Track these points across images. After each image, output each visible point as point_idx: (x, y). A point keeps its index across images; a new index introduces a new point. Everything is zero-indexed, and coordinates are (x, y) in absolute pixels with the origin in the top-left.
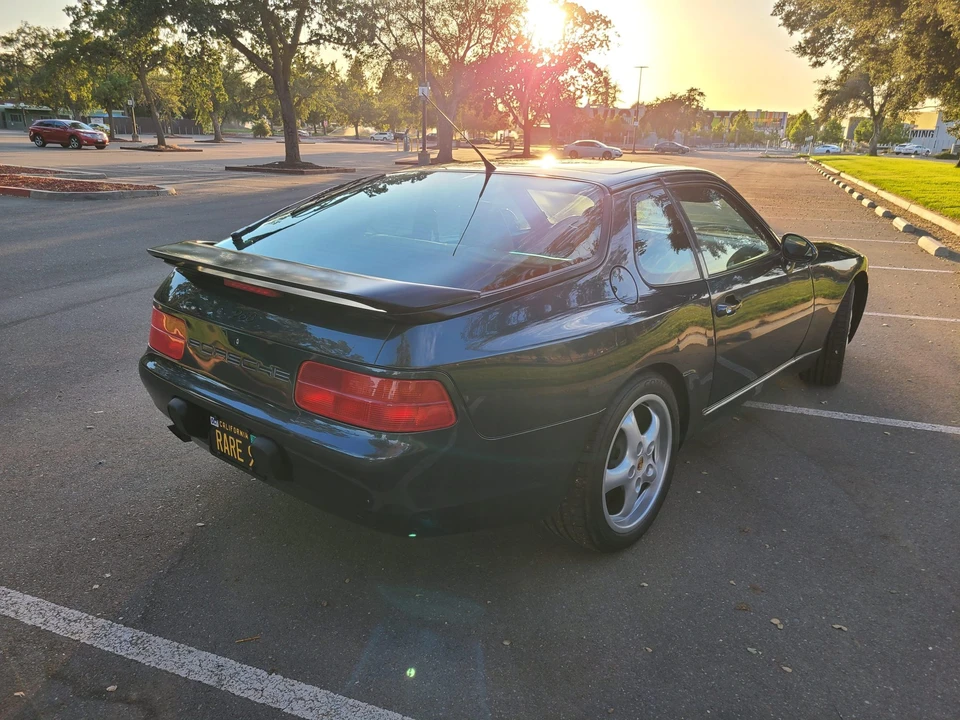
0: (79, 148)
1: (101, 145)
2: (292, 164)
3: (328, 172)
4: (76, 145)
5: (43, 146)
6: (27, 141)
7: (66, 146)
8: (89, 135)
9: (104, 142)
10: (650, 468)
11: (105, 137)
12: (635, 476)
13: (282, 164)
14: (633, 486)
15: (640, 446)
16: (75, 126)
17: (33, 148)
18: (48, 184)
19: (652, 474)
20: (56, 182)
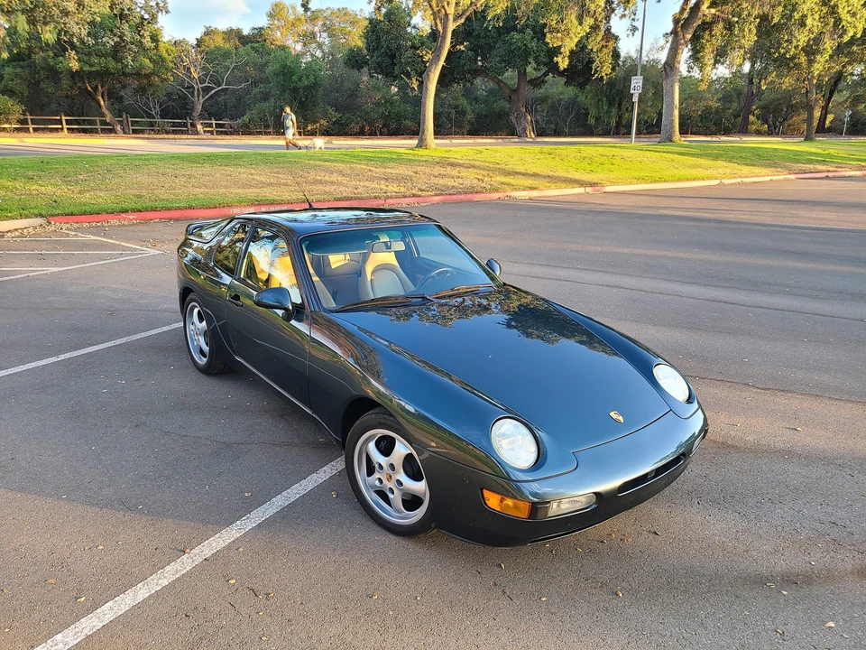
10: (199, 341)
12: (194, 336)
14: (194, 339)
15: (195, 325)
19: (200, 344)
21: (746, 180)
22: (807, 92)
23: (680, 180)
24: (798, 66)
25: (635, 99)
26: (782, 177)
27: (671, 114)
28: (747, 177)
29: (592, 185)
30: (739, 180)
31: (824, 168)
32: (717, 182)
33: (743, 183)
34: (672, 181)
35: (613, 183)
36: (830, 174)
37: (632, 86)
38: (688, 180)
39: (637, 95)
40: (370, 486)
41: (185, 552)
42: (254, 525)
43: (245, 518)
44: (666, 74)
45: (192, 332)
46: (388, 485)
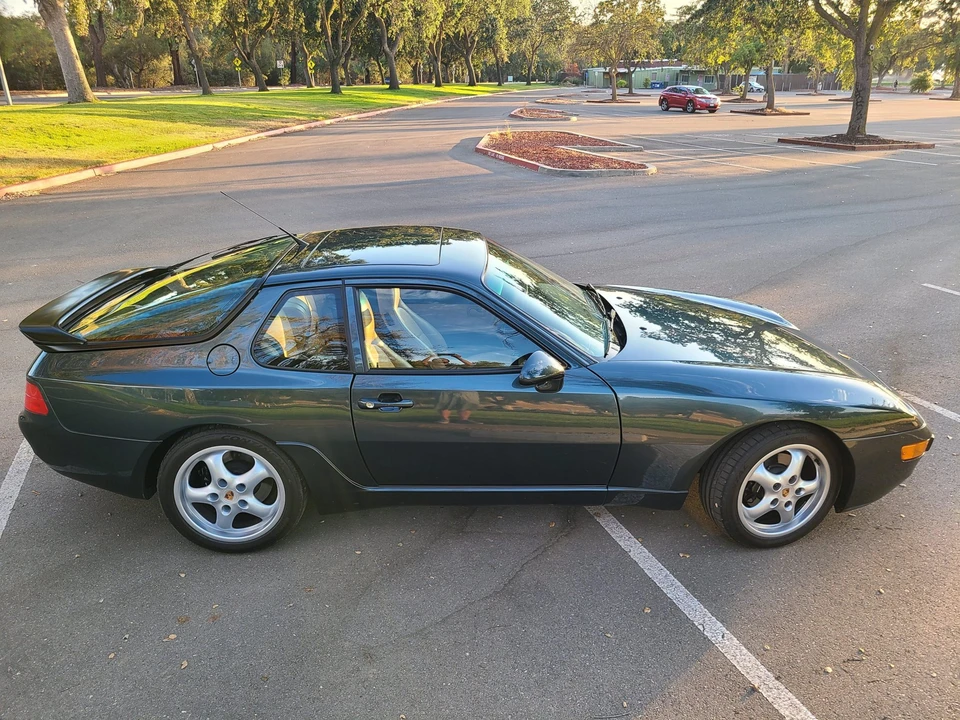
0: (693, 112)
1: (713, 109)
2: (855, 136)
3: (890, 148)
4: (690, 108)
5: (667, 110)
6: (654, 102)
7: (685, 111)
8: (703, 100)
9: (715, 107)
10: (244, 503)
11: (719, 101)
12: (220, 502)
13: (840, 137)
14: (219, 508)
15: (223, 482)
16: (697, 91)
17: (658, 112)
18: (560, 160)
19: (247, 508)
20: (571, 158)
21: (233, 142)
22: (188, 41)
23: (177, 149)
24: (167, 11)
26: (256, 136)
27: (74, 68)
28: (229, 139)
29: (97, 164)
30: (226, 143)
31: (272, 124)
32: (209, 148)
33: (230, 147)
35: (119, 161)
36: (286, 130)
38: (185, 148)
40: (752, 516)
41: (754, 690)
42: (719, 624)
43: (700, 627)
44: (50, 14)
45: (209, 499)
46: (785, 500)
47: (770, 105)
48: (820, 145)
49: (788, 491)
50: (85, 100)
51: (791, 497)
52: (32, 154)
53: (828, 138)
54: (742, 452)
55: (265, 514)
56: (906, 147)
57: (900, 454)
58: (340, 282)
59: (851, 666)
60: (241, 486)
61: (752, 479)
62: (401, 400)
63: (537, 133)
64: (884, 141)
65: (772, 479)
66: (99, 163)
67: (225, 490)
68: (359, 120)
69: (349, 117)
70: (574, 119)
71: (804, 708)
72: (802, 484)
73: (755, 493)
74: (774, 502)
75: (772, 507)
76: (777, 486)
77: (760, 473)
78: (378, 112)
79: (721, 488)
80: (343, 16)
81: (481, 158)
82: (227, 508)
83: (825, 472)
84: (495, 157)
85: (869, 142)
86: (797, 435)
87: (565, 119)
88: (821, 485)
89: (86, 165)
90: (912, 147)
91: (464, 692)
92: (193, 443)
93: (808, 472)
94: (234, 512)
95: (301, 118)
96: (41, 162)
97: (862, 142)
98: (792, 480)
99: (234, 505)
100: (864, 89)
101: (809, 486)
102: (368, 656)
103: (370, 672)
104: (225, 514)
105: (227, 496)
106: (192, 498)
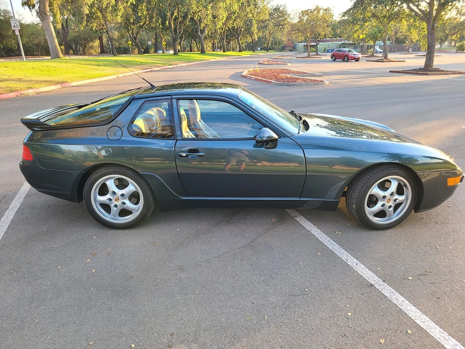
0: (347, 61)
1: (357, 60)
2: (428, 69)
3: (446, 74)
4: (346, 59)
5: (335, 60)
6: (329, 58)
7: (344, 61)
8: (353, 55)
9: (359, 58)
10: (124, 203)
11: (360, 56)
12: (112, 203)
13: (420, 69)
14: (112, 206)
15: (114, 193)
16: (349, 51)
17: (330, 61)
18: (282, 79)
19: (126, 206)
20: (287, 78)
21: (126, 74)
22: (107, 31)
23: (100, 77)
24: (97, 17)
25: (17, 33)
27: (54, 42)
28: (125, 73)
29: (62, 83)
30: (123, 75)
31: (145, 67)
32: (115, 76)
33: (125, 76)
34: (97, 77)
35: (73, 81)
36: (152, 70)
37: (12, 25)
38: (104, 76)
39: (18, 30)
40: (372, 213)
41: (372, 285)
42: (355, 259)
43: (346, 261)
44: (43, 17)
45: (107, 201)
46: (388, 205)
47: (386, 57)
48: (410, 73)
49: (390, 200)
50: (59, 57)
51: (392, 203)
52: (33, 78)
53: (414, 70)
54: (366, 179)
55: (134, 210)
56: (454, 74)
57: (446, 182)
58: (170, 97)
59: (421, 277)
60: (123, 195)
61: (371, 193)
62: (199, 152)
63: (271, 69)
64: (442, 71)
65: (381, 193)
66: (64, 81)
67: (115, 197)
68: (186, 66)
69: (181, 65)
70: (289, 64)
71: (397, 293)
72: (396, 196)
73: (373, 201)
74: (383, 205)
75: (382, 208)
76: (384, 197)
77: (375, 190)
78: (195, 63)
79: (356, 197)
80: (179, 19)
81: (244, 79)
82: (116, 206)
83: (409, 192)
84: (250, 79)
85: (435, 71)
86: (394, 171)
87: (285, 64)
88: (407, 198)
89: (57, 83)
90: (457, 74)
91: (228, 284)
92: (100, 173)
93: (400, 191)
94: (119, 208)
95: (159, 65)
96: (37, 82)
97: (432, 71)
98: (392, 194)
99: (119, 204)
100: (432, 46)
101: (401, 198)
102: (182, 269)
103: (183, 276)
104: (115, 209)
105: (116, 200)
106: (99, 201)
